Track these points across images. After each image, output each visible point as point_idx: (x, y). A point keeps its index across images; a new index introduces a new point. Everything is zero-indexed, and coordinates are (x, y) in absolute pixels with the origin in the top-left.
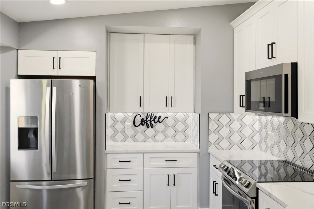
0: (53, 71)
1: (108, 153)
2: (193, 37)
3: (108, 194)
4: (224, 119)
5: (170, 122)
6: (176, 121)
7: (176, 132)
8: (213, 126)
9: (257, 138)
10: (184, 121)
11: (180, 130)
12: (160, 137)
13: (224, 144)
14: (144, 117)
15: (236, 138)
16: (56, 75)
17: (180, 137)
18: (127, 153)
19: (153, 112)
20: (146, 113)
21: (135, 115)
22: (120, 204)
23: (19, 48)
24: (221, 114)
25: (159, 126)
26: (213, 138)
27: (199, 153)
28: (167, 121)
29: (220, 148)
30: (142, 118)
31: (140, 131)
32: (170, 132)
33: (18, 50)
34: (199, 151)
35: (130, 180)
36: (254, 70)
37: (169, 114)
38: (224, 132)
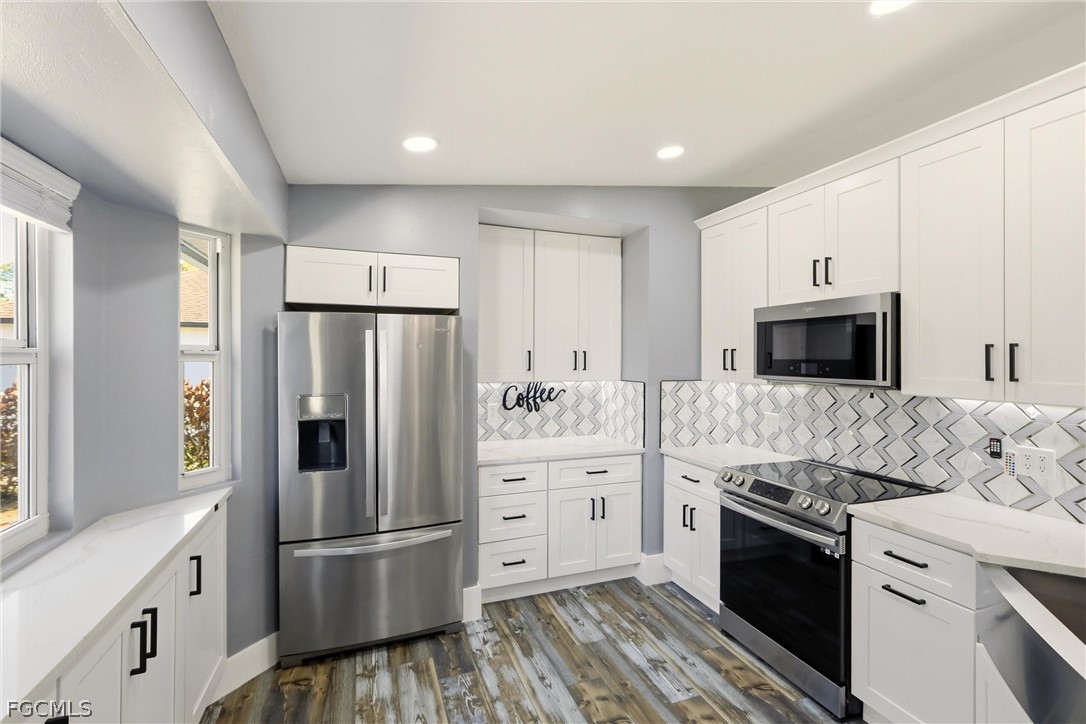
0: (368, 296)
1: (481, 466)
2: (619, 240)
3: (482, 549)
4: (686, 392)
5: (568, 399)
6: (579, 398)
7: (579, 419)
8: (668, 405)
9: (734, 422)
10: (593, 399)
11: (586, 413)
12: (552, 427)
13: (685, 436)
14: (522, 389)
15: (703, 425)
16: (375, 305)
17: (586, 426)
18: (519, 463)
19: (540, 381)
20: (525, 383)
21: (505, 387)
22: (505, 565)
23: (289, 241)
24: (680, 384)
25: (549, 408)
26: (668, 426)
27: (643, 455)
28: (564, 397)
29: (677, 443)
30: (519, 391)
31: (515, 416)
32: (569, 418)
33: (285, 246)
34: (644, 450)
35: (524, 516)
36: (765, 306)
37: (568, 384)
38: (685, 415)
